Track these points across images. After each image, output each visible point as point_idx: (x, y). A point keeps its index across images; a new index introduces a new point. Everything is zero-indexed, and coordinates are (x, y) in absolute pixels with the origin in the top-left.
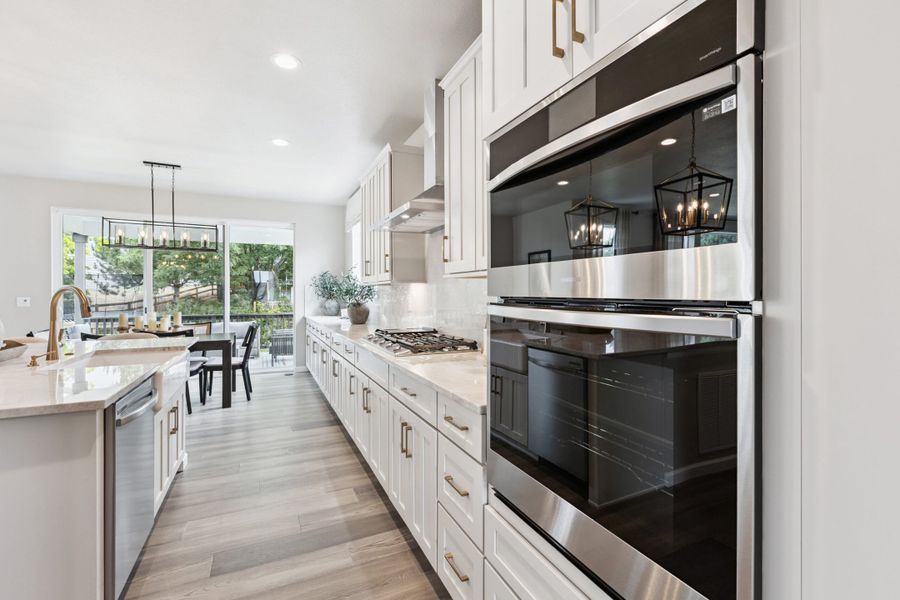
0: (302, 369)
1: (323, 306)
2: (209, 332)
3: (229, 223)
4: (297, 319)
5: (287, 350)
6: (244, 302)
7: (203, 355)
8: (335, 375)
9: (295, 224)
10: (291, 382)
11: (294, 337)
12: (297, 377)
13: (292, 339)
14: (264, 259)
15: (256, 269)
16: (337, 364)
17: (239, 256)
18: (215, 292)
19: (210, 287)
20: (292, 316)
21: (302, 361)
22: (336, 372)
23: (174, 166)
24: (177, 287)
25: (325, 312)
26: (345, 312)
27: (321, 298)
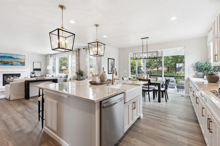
0: (187, 95)
1: (196, 74)
2: (157, 80)
3: (163, 50)
4: (186, 78)
5: (183, 88)
6: (174, 72)
7: (155, 86)
8: (197, 103)
9: (185, 47)
10: (183, 99)
11: (185, 84)
12: (186, 98)
13: (184, 84)
14: (179, 60)
15: (177, 63)
16: (198, 99)
17: (172, 60)
18: (167, 69)
19: (166, 68)
20: (184, 77)
21: (187, 92)
22: (198, 102)
23: (147, 38)
24: (158, 68)
25: (197, 76)
26: (205, 77)
27: (196, 72)
